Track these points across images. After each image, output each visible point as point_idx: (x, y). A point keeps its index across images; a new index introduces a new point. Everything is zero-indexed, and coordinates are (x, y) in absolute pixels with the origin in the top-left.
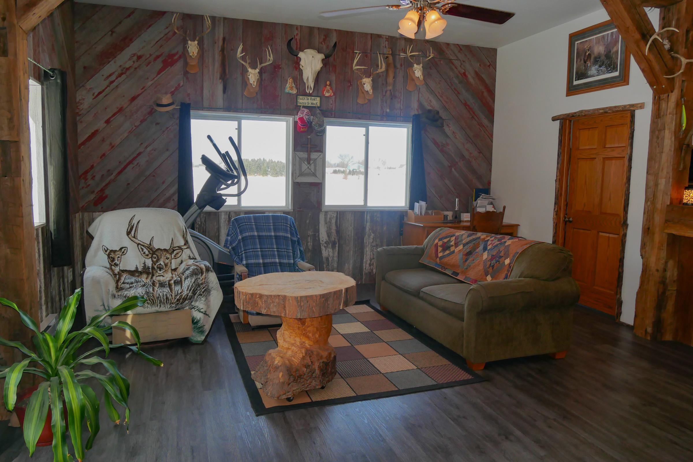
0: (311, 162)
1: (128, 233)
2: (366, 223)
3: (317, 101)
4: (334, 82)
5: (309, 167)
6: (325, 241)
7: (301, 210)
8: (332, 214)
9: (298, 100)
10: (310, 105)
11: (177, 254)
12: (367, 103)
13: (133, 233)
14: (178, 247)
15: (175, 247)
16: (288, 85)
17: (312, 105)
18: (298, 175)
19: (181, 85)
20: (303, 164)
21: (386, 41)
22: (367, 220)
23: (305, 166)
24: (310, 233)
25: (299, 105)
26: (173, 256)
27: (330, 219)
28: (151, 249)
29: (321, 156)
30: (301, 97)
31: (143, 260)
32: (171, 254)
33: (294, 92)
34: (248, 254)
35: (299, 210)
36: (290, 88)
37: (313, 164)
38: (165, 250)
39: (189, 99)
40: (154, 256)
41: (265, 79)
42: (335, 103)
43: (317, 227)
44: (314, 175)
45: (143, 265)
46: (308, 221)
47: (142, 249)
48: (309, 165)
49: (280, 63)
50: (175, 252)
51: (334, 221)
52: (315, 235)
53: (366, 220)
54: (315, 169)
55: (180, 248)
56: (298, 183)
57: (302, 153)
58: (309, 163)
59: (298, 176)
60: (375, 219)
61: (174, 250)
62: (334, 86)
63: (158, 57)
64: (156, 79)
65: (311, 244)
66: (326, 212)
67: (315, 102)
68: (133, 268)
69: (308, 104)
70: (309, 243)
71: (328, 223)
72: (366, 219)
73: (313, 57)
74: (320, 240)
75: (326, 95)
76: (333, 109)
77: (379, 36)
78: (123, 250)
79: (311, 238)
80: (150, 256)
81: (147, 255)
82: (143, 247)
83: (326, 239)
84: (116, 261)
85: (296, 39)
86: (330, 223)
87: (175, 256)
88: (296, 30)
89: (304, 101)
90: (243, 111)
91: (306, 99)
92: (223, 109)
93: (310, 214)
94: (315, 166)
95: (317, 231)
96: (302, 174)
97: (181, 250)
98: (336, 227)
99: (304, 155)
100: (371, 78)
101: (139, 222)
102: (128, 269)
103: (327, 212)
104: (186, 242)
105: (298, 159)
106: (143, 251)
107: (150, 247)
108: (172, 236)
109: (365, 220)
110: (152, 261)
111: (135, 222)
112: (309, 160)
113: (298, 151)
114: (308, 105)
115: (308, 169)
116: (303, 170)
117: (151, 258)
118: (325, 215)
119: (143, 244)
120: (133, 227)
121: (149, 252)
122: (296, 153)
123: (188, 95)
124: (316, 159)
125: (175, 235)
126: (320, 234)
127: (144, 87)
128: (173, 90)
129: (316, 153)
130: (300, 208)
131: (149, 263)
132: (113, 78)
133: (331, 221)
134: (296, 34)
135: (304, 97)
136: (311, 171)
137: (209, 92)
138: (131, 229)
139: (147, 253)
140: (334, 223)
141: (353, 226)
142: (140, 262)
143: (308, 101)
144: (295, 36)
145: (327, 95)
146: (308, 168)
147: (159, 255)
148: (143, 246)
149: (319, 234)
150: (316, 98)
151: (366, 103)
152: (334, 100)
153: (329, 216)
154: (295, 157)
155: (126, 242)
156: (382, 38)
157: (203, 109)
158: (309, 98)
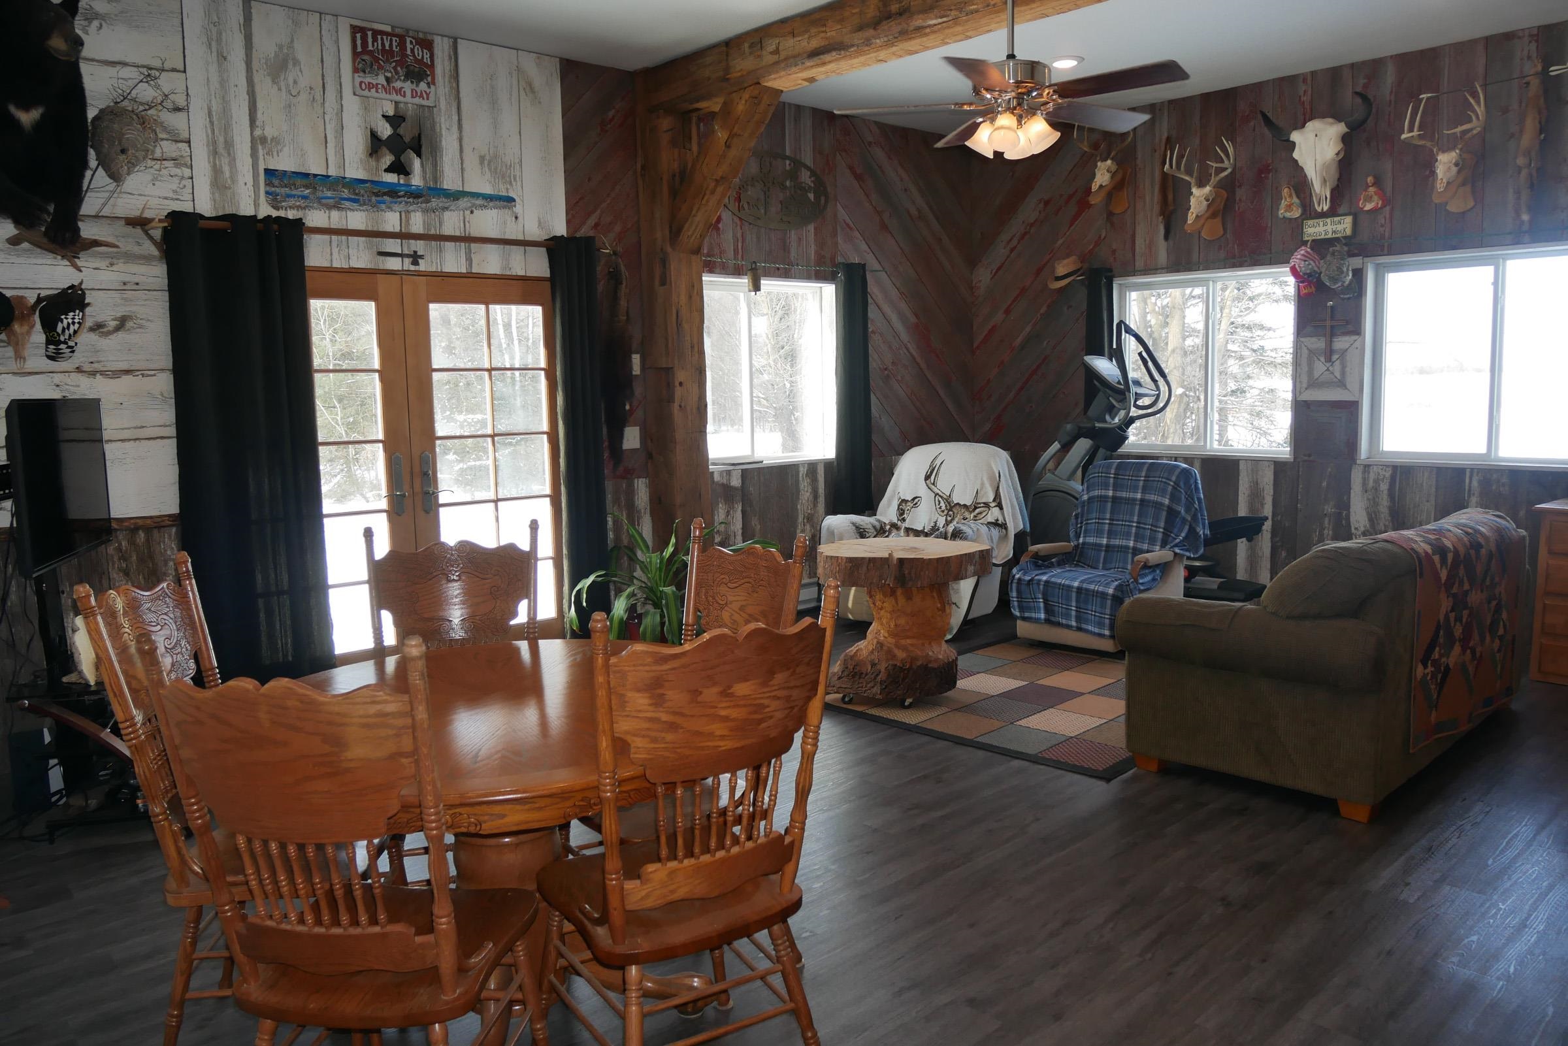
0: (1335, 357)
1: (927, 477)
2: (1469, 496)
3: (1343, 226)
4: (1390, 175)
5: (1331, 368)
6: (1362, 529)
7: (1311, 458)
8: (1380, 471)
9: (1305, 230)
10: (1329, 236)
11: (981, 513)
12: (1473, 207)
13: (933, 477)
14: (984, 503)
15: (980, 503)
16: (1284, 203)
17: (1334, 236)
18: (1305, 385)
19: (1103, 237)
20: (1317, 362)
21: (1530, 42)
22: (1472, 489)
23: (1320, 367)
24: (1329, 509)
25: (1306, 239)
26: (972, 515)
27: (1377, 481)
28: (949, 503)
29: (1357, 344)
30: (1310, 222)
31: (936, 516)
32: (971, 512)
33: (1296, 213)
34: (1114, 528)
35: (1306, 458)
36: (1288, 208)
37: (1338, 363)
38: (965, 506)
39: (1115, 258)
40: (951, 513)
41: (1240, 200)
42: (1391, 222)
43: (1345, 498)
44: (1342, 384)
45: (932, 524)
46: (1324, 484)
47: (939, 501)
48: (1328, 365)
49: (1270, 161)
50: (977, 511)
51: (1384, 487)
52: (1340, 514)
53: (1470, 490)
54: (1343, 373)
55: (987, 505)
56: (1305, 401)
57: (1314, 339)
58: (1329, 359)
59: (1306, 389)
60: (1494, 488)
61: (976, 508)
62: (1388, 185)
63: (1070, 197)
64: (1068, 234)
65: (1331, 532)
66: (1367, 467)
67: (1340, 227)
68: (920, 528)
69: (1326, 234)
70: (1326, 532)
71: (1371, 492)
72: (1470, 487)
73: (1316, 136)
74: (1350, 527)
75: (1366, 209)
76: (1387, 235)
77: (1509, 36)
78: (915, 501)
79: (1330, 520)
80: (946, 512)
81: (943, 511)
82: (940, 499)
83: (1365, 526)
84: (905, 516)
85: (1304, 102)
86: (1376, 489)
87: (975, 516)
88: (1304, 82)
89: (1317, 230)
90: (1201, 268)
91: (1321, 224)
92: (1167, 268)
93: (1329, 470)
94: (1343, 367)
95: (1344, 506)
96: (1313, 384)
97: (987, 509)
98: (1391, 501)
99: (1318, 343)
100: (1457, 151)
101: (942, 463)
102: (915, 528)
103: (1369, 466)
104: (997, 497)
105: (1305, 352)
106: (939, 504)
107: (948, 500)
108: (978, 486)
109: (1467, 488)
110: (946, 520)
111: (938, 462)
112: (1329, 354)
113: (1306, 336)
114: (1326, 237)
115: (1327, 372)
116: (1316, 374)
117: (946, 515)
118: (1364, 472)
119: (942, 495)
120: (933, 470)
121: (946, 506)
122: (1302, 339)
123: (1114, 252)
124: (1347, 349)
125: (982, 484)
126: (1352, 514)
127: (1052, 251)
128: (1091, 247)
129: (1347, 338)
130: (1309, 456)
131: (941, 522)
132: (1015, 242)
133: (1379, 486)
134: (1302, 93)
135: (1317, 220)
136: (1333, 377)
137: (1145, 241)
138: (932, 473)
139: (943, 508)
140: (1386, 492)
141: (1433, 502)
142: (930, 520)
143: (1325, 228)
144: (1300, 97)
145: (1368, 207)
146: (1328, 370)
147: (956, 511)
148: (941, 497)
149: (1349, 512)
150: (1343, 218)
151: (1472, 209)
152: (1388, 216)
153: (1372, 476)
154: (1301, 348)
155: (923, 491)
156: (1519, 38)
157: (1134, 273)
158: (1328, 220)
